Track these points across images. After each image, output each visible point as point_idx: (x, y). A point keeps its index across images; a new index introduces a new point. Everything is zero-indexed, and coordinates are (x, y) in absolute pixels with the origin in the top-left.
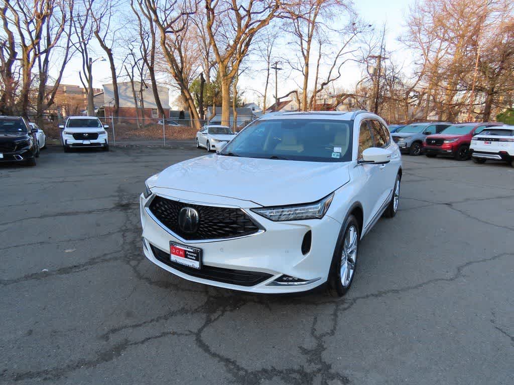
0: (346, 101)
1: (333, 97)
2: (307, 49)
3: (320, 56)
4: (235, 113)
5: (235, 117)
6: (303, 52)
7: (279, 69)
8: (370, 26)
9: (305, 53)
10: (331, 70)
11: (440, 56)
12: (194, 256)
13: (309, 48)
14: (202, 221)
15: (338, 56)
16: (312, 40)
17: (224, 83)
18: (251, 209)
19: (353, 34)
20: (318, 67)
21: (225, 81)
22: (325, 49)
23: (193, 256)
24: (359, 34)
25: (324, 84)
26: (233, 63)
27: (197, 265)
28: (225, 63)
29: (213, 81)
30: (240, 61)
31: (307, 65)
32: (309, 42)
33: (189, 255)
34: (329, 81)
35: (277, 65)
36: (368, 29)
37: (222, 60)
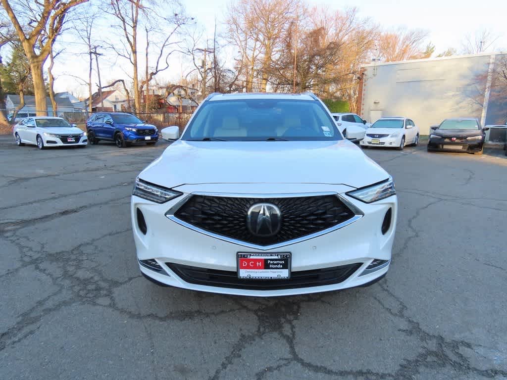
0: (176, 92)
1: (161, 88)
2: (133, 34)
3: (148, 44)
4: (54, 104)
5: (54, 107)
6: (128, 38)
7: (100, 54)
8: (193, 19)
9: (132, 40)
10: (158, 60)
11: (255, 55)
12: (281, 264)
13: (135, 34)
14: (286, 217)
15: (164, 46)
16: (138, 26)
17: (34, 67)
18: (347, 194)
19: (176, 26)
20: (147, 55)
21: (36, 64)
22: (153, 37)
23: (278, 264)
24: (182, 26)
25: (153, 74)
26: (42, 42)
27: (284, 274)
28: (32, 42)
29: (8, 63)
30: (54, 40)
31: (135, 52)
32: (134, 27)
33: (271, 264)
34: (157, 72)
35: (97, 50)
36: (190, 22)
37: (28, 37)
